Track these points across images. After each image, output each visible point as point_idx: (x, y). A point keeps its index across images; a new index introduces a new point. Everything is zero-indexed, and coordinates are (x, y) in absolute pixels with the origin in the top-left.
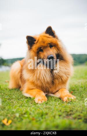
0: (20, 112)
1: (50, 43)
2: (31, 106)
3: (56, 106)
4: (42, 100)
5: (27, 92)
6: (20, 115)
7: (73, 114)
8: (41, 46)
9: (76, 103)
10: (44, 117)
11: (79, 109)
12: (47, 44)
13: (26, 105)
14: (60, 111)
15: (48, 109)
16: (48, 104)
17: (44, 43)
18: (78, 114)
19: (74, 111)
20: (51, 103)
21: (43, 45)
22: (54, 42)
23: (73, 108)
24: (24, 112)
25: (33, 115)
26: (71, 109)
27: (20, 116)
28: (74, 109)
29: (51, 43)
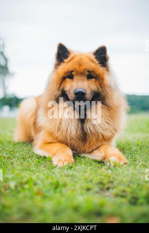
0: (19, 180)
1: (90, 70)
2: (43, 171)
3: (86, 172)
4: (65, 160)
5: (41, 148)
6: (18, 184)
7: (113, 188)
8: (74, 70)
9: (122, 170)
10: (58, 190)
11: (124, 180)
12: (85, 69)
13: (34, 169)
14: (91, 181)
15: (70, 178)
16: (72, 169)
17: (80, 67)
18: (122, 188)
19: (116, 182)
20: (77, 168)
21: (78, 68)
22: (98, 73)
23: (113, 178)
24: (25, 180)
25: (41, 187)
26: (111, 179)
27: (16, 186)
28: (116, 179)
29: (93, 71)
